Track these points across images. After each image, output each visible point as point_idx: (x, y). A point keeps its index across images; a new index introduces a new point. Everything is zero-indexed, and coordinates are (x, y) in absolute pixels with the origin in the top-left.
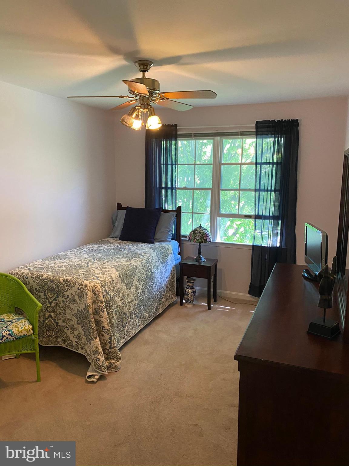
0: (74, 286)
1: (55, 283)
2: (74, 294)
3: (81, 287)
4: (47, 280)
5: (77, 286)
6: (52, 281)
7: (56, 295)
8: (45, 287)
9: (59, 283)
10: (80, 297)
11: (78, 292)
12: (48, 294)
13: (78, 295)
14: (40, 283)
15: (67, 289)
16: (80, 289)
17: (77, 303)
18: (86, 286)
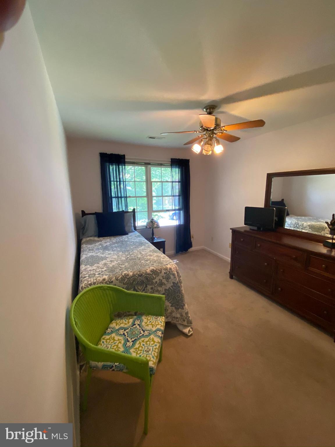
0: (161, 273)
1: (144, 276)
2: (162, 278)
3: (167, 271)
4: (135, 276)
5: (163, 271)
6: (141, 275)
7: (145, 285)
8: (134, 283)
9: (148, 274)
10: (167, 279)
11: (165, 276)
12: (138, 287)
13: (165, 278)
14: (128, 281)
15: (155, 277)
16: (167, 273)
17: (165, 284)
18: (170, 269)
